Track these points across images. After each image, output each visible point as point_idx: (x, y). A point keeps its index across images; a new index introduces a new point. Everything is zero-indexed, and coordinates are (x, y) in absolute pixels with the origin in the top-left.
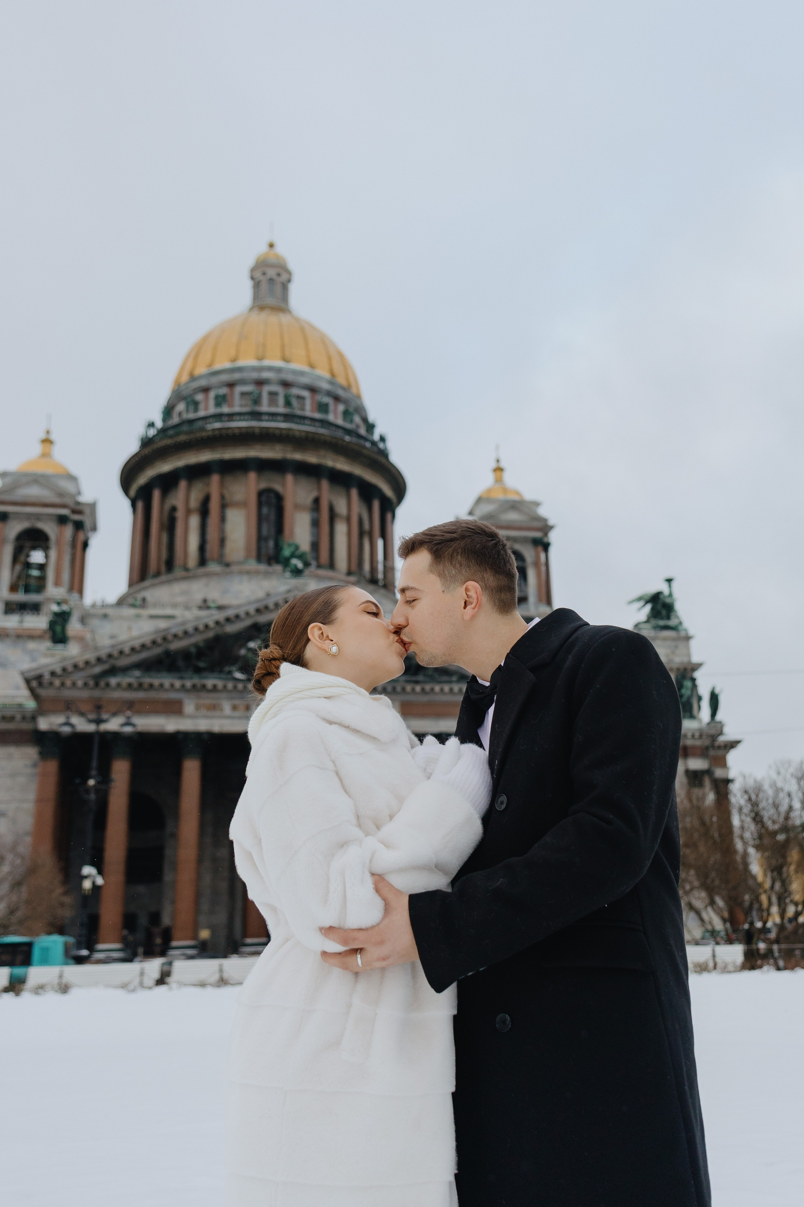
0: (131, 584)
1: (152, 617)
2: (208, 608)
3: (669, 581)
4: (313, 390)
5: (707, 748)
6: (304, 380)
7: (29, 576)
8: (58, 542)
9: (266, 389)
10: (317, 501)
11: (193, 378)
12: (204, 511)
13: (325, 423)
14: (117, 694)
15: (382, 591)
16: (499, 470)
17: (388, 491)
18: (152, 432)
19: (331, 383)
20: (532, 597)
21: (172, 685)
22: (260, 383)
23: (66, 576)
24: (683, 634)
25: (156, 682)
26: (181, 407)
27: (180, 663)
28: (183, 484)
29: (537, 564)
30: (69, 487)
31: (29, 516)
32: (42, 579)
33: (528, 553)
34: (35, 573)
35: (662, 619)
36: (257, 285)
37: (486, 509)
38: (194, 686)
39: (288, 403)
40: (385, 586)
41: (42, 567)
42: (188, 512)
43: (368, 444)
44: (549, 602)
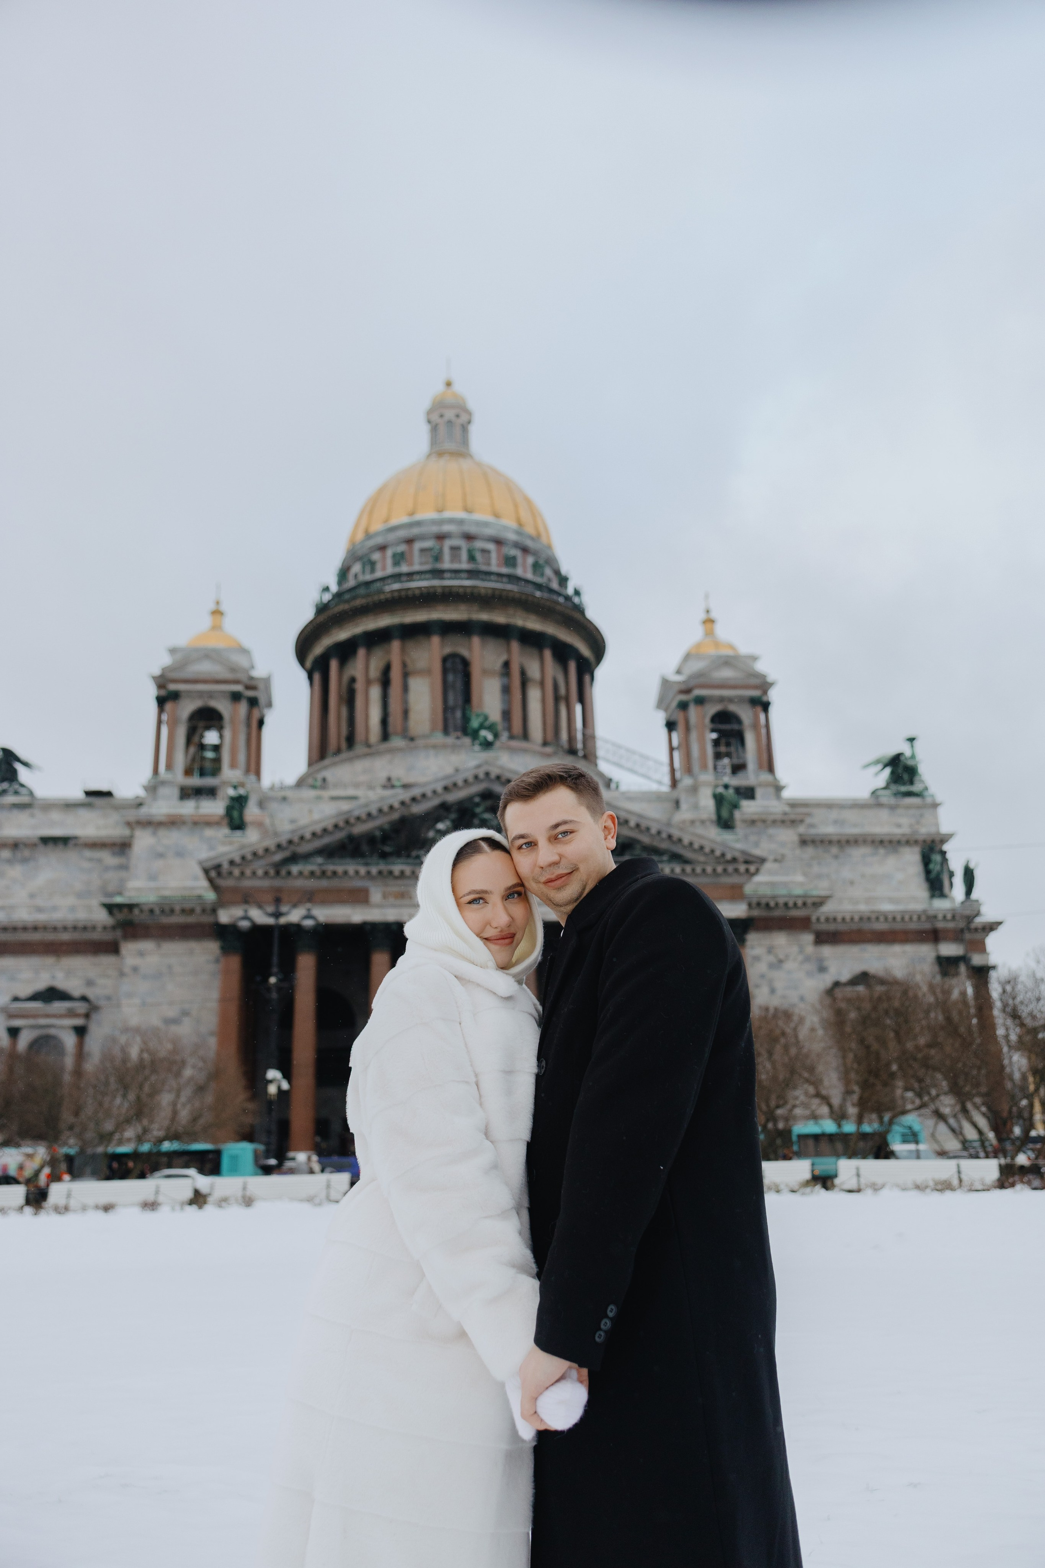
0: (310, 764)
1: (334, 798)
2: (393, 787)
3: (911, 740)
4: (499, 542)
5: (961, 931)
6: (489, 532)
7: (203, 759)
8: (232, 721)
9: (447, 543)
10: (507, 665)
11: (368, 536)
12: (385, 681)
13: (512, 578)
14: (300, 883)
16: (709, 621)
17: (585, 651)
18: (327, 597)
19: (519, 533)
20: (751, 766)
21: (357, 872)
22: (441, 537)
23: (241, 757)
24: (929, 800)
25: (340, 869)
26: (357, 568)
27: (365, 848)
28: (361, 652)
29: (755, 726)
30: (243, 662)
31: (201, 694)
32: (217, 761)
33: (746, 715)
34: (210, 755)
35: (904, 784)
36: (434, 429)
37: (695, 666)
38: (380, 873)
39: (472, 558)
40: (585, 755)
41: (217, 748)
42: (368, 682)
43: (561, 600)
44: (771, 769)
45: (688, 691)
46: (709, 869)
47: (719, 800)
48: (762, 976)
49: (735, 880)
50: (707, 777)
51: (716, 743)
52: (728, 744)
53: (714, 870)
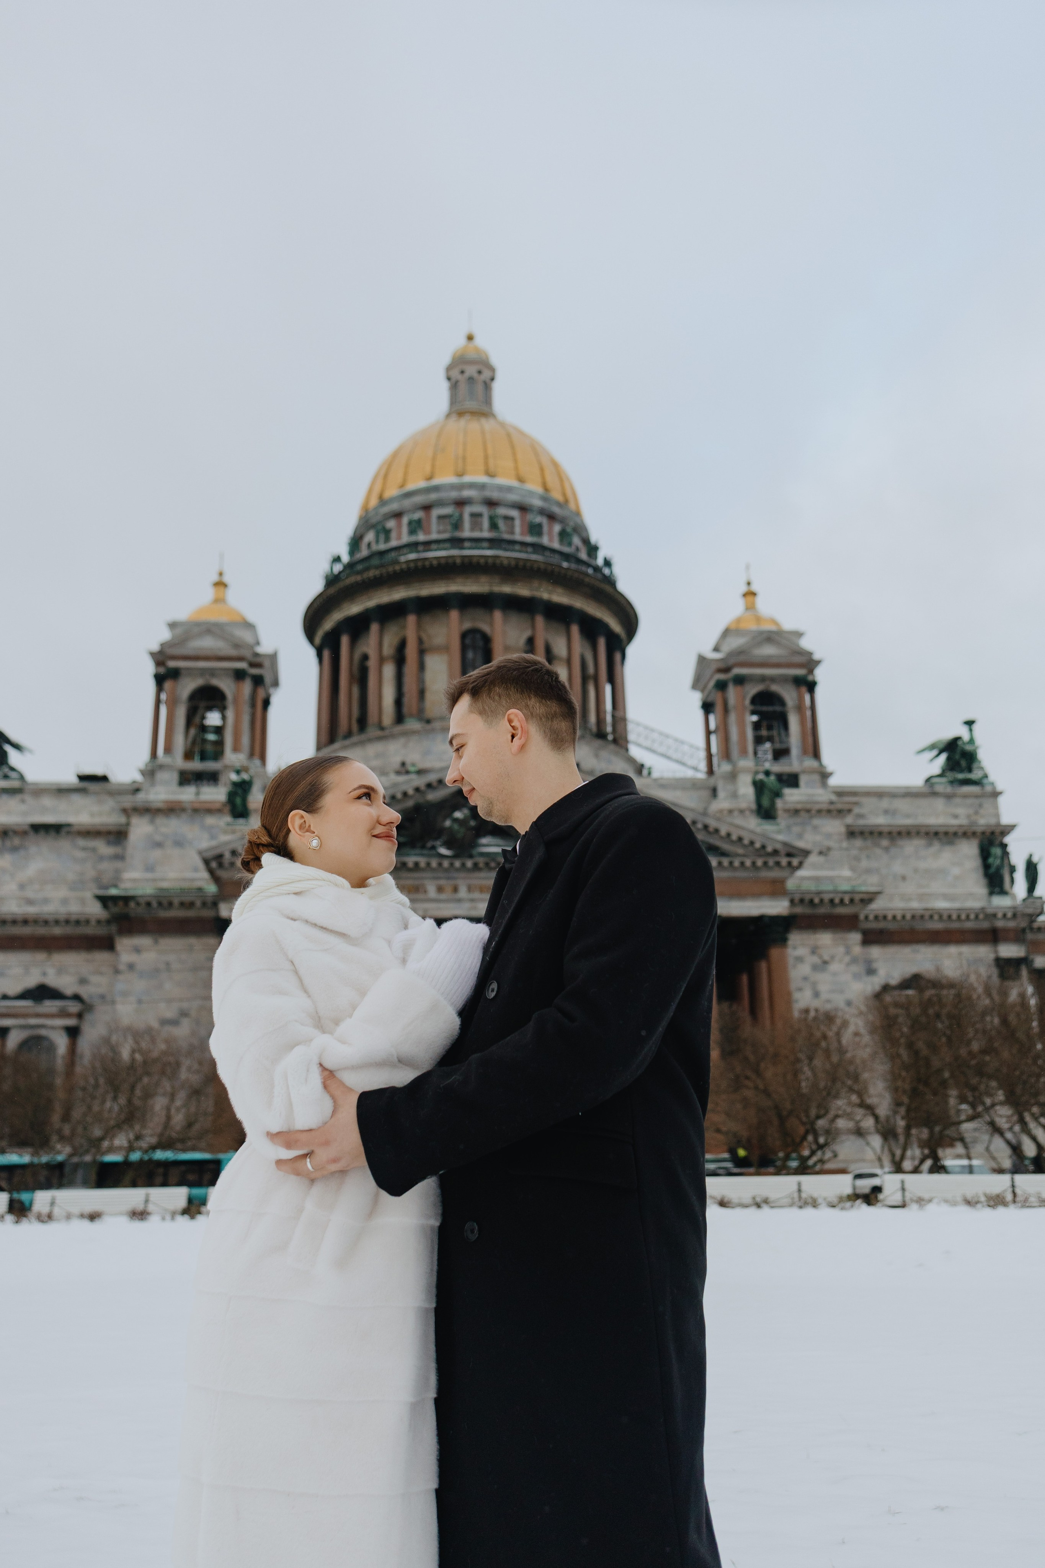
0: (320, 746)
2: (407, 772)
3: (970, 723)
4: (523, 508)
5: (1023, 930)
6: (513, 497)
7: (204, 741)
8: (236, 700)
9: (468, 510)
10: (531, 641)
11: (382, 502)
12: (400, 660)
13: (538, 548)
15: (612, 747)
16: (750, 594)
17: (615, 626)
18: (338, 568)
19: (545, 499)
20: (795, 751)
22: (461, 503)
23: (245, 740)
24: (988, 789)
26: (370, 537)
28: (374, 627)
29: (800, 708)
30: (246, 636)
31: (203, 672)
32: (220, 743)
33: (789, 695)
34: (211, 737)
35: (962, 771)
36: (454, 386)
37: (734, 643)
39: (494, 526)
40: (615, 741)
41: (219, 730)
42: (382, 660)
43: (590, 571)
44: (816, 754)
45: (726, 670)
46: (748, 863)
47: (759, 787)
48: (805, 979)
49: (776, 874)
50: (747, 763)
51: (757, 726)
52: (770, 728)
53: (754, 863)
